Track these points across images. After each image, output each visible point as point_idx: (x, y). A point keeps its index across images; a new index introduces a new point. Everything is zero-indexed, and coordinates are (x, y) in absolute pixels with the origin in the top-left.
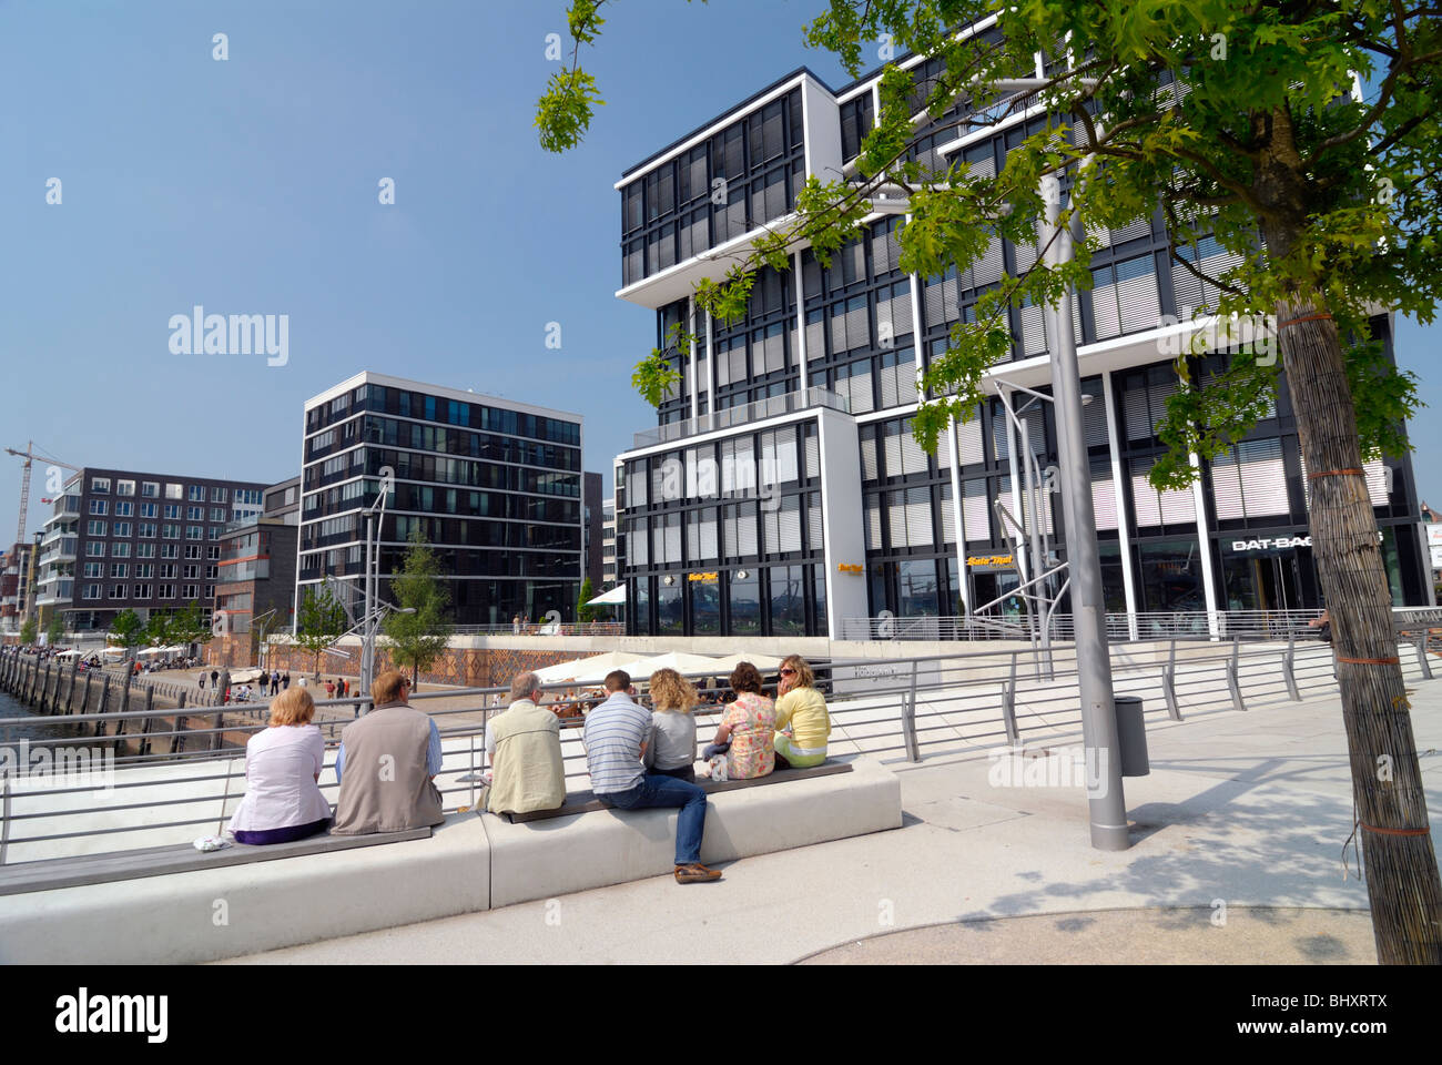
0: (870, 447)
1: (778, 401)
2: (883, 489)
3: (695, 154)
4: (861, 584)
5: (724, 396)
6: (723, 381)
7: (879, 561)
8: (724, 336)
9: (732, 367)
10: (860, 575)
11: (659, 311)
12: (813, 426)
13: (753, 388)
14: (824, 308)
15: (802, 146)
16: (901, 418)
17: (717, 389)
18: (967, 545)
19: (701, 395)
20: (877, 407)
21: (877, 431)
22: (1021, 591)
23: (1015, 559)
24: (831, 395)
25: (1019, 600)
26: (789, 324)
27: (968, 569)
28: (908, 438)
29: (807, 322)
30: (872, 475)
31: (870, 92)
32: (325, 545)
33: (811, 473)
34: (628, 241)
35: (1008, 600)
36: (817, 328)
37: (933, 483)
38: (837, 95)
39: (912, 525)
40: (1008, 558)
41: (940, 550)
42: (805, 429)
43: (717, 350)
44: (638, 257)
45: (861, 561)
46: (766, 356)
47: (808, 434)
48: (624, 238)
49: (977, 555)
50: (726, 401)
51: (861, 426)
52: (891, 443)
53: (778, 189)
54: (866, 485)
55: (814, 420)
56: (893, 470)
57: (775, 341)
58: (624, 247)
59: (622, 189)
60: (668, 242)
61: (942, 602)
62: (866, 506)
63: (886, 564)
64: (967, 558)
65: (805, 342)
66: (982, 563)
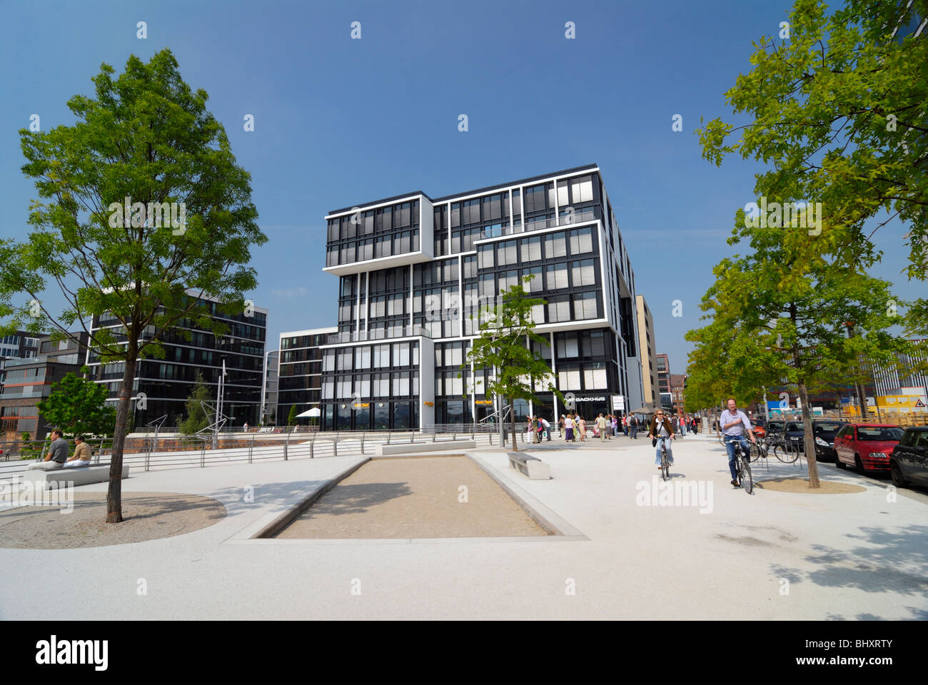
0: (439, 353)
1: (399, 329)
2: (443, 371)
3: (368, 213)
4: (433, 409)
5: (373, 322)
6: (373, 315)
7: (441, 400)
8: (374, 295)
9: (378, 310)
10: (432, 406)
11: (341, 277)
12: (417, 343)
13: (387, 321)
14: (423, 291)
15: (419, 224)
16: (452, 342)
17: (370, 319)
18: (476, 396)
19: (362, 321)
20: (443, 336)
21: (443, 346)
22: (495, 414)
23: (493, 402)
24: (423, 330)
25: (494, 418)
26: (405, 296)
27: (475, 405)
28: (455, 351)
29: (414, 296)
30: (439, 364)
31: (447, 205)
32: (109, 379)
33: (415, 363)
34: (330, 245)
35: (489, 418)
36: (419, 299)
37: (463, 371)
38: (433, 201)
39: (454, 386)
40: (491, 402)
41: (465, 398)
42: (413, 344)
43: (370, 301)
44: (335, 254)
45: (433, 400)
46: (395, 307)
47: (414, 347)
48: (328, 243)
49: (479, 400)
50: (374, 325)
51: (436, 344)
52: (448, 352)
53: (406, 240)
54: (437, 369)
55: (418, 341)
56: (448, 363)
57: (399, 302)
58: (328, 248)
59: (329, 220)
60: (352, 251)
61: (466, 417)
62: (436, 378)
63: (443, 402)
64: (475, 401)
65: (413, 304)
66: (480, 402)
